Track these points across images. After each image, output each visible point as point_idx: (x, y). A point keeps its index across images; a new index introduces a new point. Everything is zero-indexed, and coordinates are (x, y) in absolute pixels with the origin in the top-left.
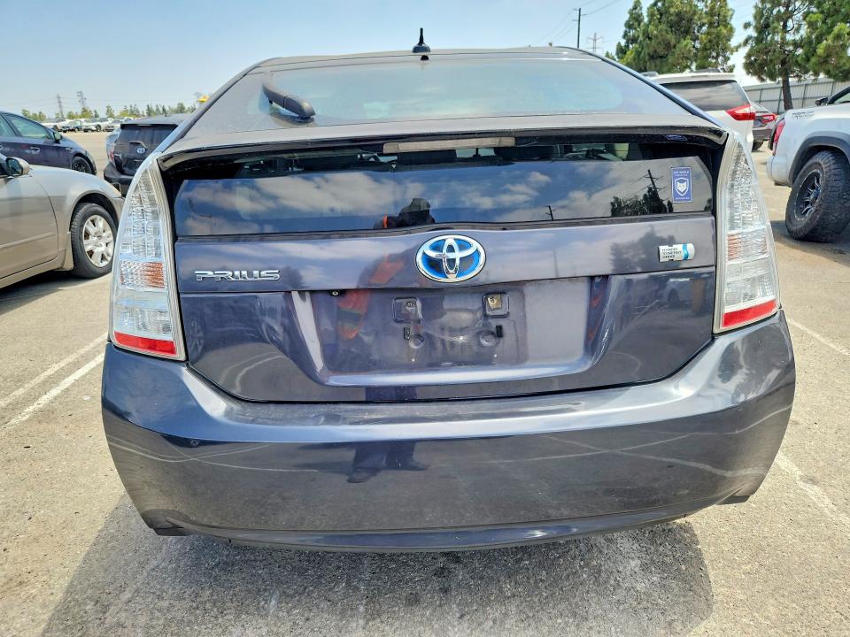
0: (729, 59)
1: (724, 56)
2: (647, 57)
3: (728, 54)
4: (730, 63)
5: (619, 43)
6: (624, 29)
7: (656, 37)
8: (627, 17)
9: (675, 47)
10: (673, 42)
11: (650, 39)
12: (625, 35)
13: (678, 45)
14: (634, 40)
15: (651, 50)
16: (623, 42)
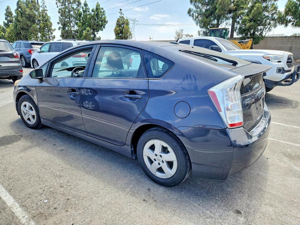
0: (53, 33)
1: (51, 32)
2: (20, 29)
3: (52, 31)
4: (53, 34)
5: (4, 22)
6: (5, 16)
7: (22, 22)
8: (5, 12)
9: (30, 26)
10: (30, 24)
11: (19, 22)
12: (6, 19)
13: (32, 26)
14: (11, 21)
15: (21, 26)
16: (6, 22)
